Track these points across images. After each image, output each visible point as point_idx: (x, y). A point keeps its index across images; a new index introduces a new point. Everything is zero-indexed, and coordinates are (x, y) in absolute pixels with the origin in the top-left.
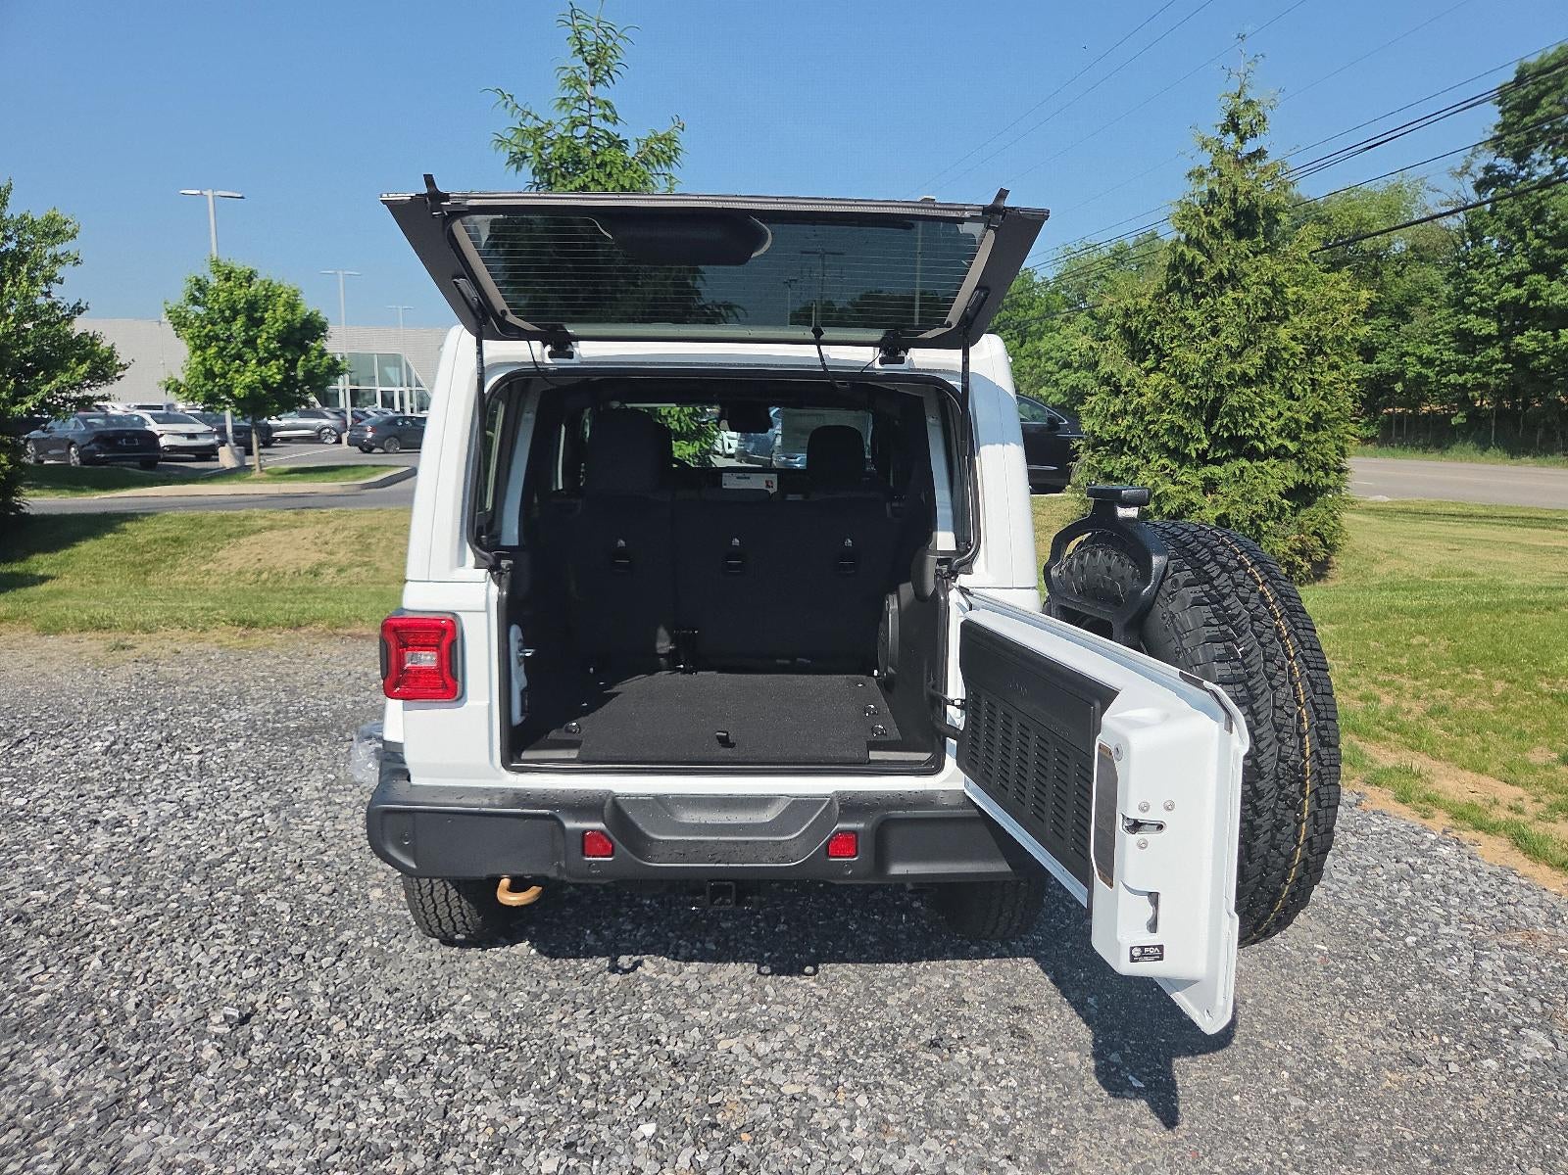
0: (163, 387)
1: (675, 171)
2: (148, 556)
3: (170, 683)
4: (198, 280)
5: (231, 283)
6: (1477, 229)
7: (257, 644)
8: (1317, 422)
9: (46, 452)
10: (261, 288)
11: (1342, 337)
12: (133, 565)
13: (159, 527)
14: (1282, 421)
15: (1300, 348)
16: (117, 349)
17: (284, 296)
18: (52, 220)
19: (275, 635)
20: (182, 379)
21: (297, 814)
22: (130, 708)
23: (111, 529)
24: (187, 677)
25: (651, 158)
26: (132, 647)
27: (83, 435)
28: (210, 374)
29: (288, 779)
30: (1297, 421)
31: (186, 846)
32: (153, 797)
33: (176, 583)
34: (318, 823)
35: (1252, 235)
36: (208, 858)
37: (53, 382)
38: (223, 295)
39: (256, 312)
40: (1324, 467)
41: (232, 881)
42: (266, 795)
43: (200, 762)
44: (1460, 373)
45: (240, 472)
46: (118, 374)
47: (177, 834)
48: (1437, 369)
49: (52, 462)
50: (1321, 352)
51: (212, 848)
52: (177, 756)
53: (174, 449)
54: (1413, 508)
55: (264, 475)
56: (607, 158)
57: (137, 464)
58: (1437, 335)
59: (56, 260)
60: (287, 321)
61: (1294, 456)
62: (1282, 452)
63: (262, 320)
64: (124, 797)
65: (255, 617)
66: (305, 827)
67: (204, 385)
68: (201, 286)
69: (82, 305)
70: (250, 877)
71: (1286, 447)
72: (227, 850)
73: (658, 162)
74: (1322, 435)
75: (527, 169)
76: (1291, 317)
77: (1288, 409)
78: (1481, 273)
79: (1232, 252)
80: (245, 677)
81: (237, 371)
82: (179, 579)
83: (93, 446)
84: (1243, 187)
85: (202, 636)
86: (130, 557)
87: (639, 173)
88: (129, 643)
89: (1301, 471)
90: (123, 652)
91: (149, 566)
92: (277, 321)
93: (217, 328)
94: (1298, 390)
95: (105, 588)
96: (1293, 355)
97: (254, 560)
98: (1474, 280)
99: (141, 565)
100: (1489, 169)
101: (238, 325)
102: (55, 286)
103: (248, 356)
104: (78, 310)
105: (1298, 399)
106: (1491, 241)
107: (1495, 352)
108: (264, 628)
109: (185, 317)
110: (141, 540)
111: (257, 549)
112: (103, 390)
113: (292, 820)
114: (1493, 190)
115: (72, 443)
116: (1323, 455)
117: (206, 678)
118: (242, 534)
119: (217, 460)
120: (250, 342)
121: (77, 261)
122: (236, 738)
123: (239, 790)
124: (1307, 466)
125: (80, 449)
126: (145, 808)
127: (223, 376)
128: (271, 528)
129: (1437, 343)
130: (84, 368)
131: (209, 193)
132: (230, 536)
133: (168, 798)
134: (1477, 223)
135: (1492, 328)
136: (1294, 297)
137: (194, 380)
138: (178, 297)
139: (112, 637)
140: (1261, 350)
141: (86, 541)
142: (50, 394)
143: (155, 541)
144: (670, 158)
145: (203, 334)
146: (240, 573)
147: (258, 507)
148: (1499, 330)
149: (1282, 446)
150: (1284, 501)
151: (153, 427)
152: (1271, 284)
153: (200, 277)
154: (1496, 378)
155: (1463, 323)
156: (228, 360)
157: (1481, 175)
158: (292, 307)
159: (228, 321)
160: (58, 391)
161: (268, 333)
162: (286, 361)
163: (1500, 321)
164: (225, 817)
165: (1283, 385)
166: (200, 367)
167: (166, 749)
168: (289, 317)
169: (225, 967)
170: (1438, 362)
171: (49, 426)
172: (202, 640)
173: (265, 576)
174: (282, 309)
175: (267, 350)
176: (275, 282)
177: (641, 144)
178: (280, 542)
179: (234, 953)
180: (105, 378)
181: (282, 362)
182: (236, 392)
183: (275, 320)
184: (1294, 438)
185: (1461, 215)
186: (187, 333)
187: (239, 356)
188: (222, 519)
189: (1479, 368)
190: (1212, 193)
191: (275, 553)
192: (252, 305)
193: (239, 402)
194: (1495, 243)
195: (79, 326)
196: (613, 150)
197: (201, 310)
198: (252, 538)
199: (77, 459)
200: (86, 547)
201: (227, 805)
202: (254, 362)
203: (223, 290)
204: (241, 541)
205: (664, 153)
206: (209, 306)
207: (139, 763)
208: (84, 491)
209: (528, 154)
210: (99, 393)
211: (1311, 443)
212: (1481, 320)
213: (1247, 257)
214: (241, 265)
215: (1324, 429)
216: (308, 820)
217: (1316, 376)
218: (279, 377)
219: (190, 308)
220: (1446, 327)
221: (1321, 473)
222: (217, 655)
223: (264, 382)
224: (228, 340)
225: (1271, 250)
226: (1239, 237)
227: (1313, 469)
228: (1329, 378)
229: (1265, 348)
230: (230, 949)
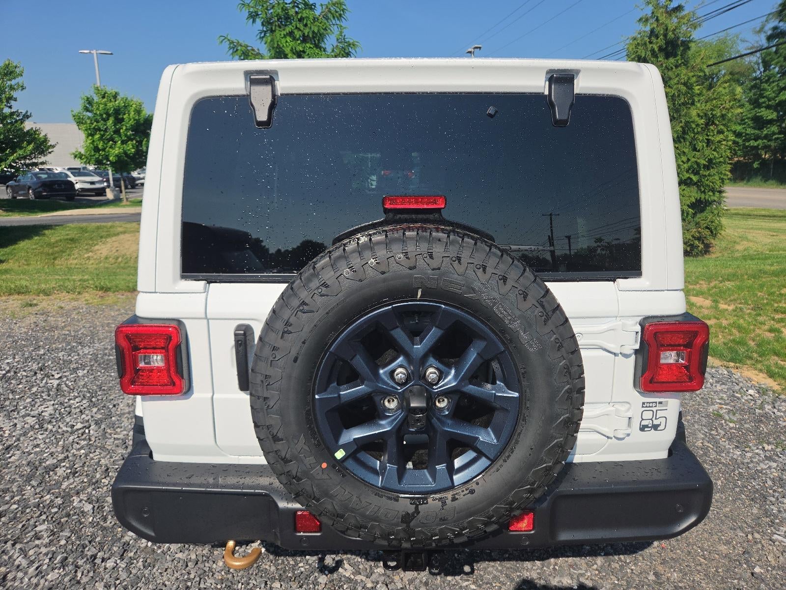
0: (73, 156)
1: (344, 23)
2: (56, 249)
3: (52, 329)
4: (88, 98)
5: (105, 99)
6: (767, 61)
7: (109, 302)
8: (710, 164)
9: (17, 193)
10: (122, 102)
11: (725, 115)
12: (48, 254)
13: (63, 232)
14: (689, 164)
15: (702, 121)
16: (49, 136)
17: (134, 106)
18: (7, 66)
19: (119, 296)
20: (83, 152)
21: (112, 426)
22: (25, 346)
23: (37, 234)
24: (63, 324)
25: (329, 15)
26: (36, 305)
27: (34, 183)
28: (97, 149)
29: (111, 398)
30: (698, 164)
31: (36, 453)
32: (23, 412)
33: (71, 264)
34: (125, 432)
35: (675, 56)
36: (48, 463)
37: (15, 155)
38: (101, 106)
39: (120, 115)
40: (713, 190)
41: (59, 484)
42: (95, 410)
43: (58, 385)
44: (756, 140)
45: (117, 201)
46: (50, 150)
47: (31, 443)
48: (744, 138)
49: (21, 198)
50: (713, 123)
51: (52, 454)
52: (44, 382)
53: (83, 190)
54: (741, 212)
55: (128, 203)
56: (304, 15)
57: (64, 198)
58: (744, 120)
59: (12, 88)
60: (136, 120)
61: (695, 184)
62: (689, 181)
63: (123, 120)
64: (5, 413)
65: (109, 285)
66: (116, 436)
67: (94, 155)
68: (90, 101)
69: (29, 114)
70: (71, 481)
71: (691, 179)
72: (61, 457)
73: (334, 17)
74: (712, 171)
75: (259, 21)
76: (696, 104)
77: (694, 157)
78: (769, 86)
79: (664, 65)
80: (98, 324)
81: (111, 147)
82: (73, 262)
83: (41, 189)
84: (671, 27)
85: (78, 297)
86: (46, 250)
87: (322, 24)
88: (35, 302)
89: (699, 192)
90: (30, 308)
91: (57, 255)
92: (130, 120)
93: (99, 124)
94: (700, 145)
95: (31, 268)
96: (698, 125)
97: (114, 251)
98: (764, 90)
99: (52, 254)
100: (775, 28)
101: (110, 122)
102: (12, 103)
103: (117, 139)
104: (27, 116)
105: (699, 151)
106: (775, 68)
107: (775, 129)
108: (114, 292)
109: (82, 119)
110: (53, 240)
111: (116, 244)
112: (42, 159)
113: (109, 431)
114: (777, 40)
115: (29, 188)
116: (713, 183)
117: (74, 325)
118: (109, 236)
119: (106, 196)
120: (117, 132)
121: (23, 88)
122: (83, 367)
123: (78, 407)
124: (703, 189)
125: (34, 191)
126: (16, 421)
127: (104, 150)
128: (124, 232)
129: (744, 124)
130: (31, 147)
131: (94, 52)
132: (102, 237)
133: (32, 413)
134: (768, 58)
135: (773, 115)
136: (698, 92)
137: (89, 152)
138: (78, 108)
139: (27, 298)
140: (681, 122)
141: (23, 241)
142: (14, 161)
143: (61, 240)
144: (340, 15)
145: (92, 127)
146: (106, 258)
147: (118, 221)
148: (778, 117)
149: (689, 178)
150: (690, 210)
151: (72, 179)
152: (685, 84)
153: (89, 96)
154: (775, 142)
155: (759, 112)
156: (106, 142)
157: (770, 32)
158: (138, 112)
159: (106, 120)
160: (18, 159)
161: (126, 126)
162: (137, 141)
163: (778, 112)
164: (65, 429)
165: (691, 143)
166: (91, 145)
167: (39, 376)
168: (137, 118)
169: (37, 568)
170: (743, 135)
171: (18, 179)
172: (77, 300)
173: (120, 259)
174: (133, 113)
175: (126, 135)
176: (129, 99)
177: (324, 7)
178: (129, 240)
179: (46, 554)
180: (42, 153)
181: (134, 142)
182: (111, 158)
183: (129, 119)
184: (696, 173)
185: (758, 54)
186: (83, 127)
187: (112, 139)
188: (98, 228)
189: (766, 137)
190: (652, 31)
191: (127, 247)
192: (117, 111)
193: (113, 164)
194: (777, 69)
195: (28, 125)
196: (307, 11)
197: (89, 114)
198: (114, 238)
199: (33, 196)
200: (23, 244)
201: (68, 420)
202: (119, 142)
203: (102, 104)
204: (108, 240)
205: (337, 12)
206: (95, 112)
207: (20, 386)
208: (36, 212)
209: (260, 13)
210: (40, 160)
211: (705, 176)
212: (768, 111)
213: (672, 68)
214: (110, 89)
215: (713, 168)
216: (118, 430)
217: (710, 137)
218: (133, 150)
219: (84, 113)
220: (749, 116)
221: (711, 193)
222: (84, 309)
223: (125, 153)
224: (106, 130)
225: (686, 64)
226: (667, 57)
227: (706, 191)
228: (718, 139)
229: (683, 121)
230: (44, 550)
